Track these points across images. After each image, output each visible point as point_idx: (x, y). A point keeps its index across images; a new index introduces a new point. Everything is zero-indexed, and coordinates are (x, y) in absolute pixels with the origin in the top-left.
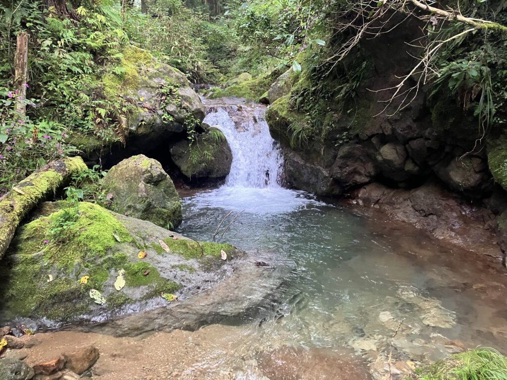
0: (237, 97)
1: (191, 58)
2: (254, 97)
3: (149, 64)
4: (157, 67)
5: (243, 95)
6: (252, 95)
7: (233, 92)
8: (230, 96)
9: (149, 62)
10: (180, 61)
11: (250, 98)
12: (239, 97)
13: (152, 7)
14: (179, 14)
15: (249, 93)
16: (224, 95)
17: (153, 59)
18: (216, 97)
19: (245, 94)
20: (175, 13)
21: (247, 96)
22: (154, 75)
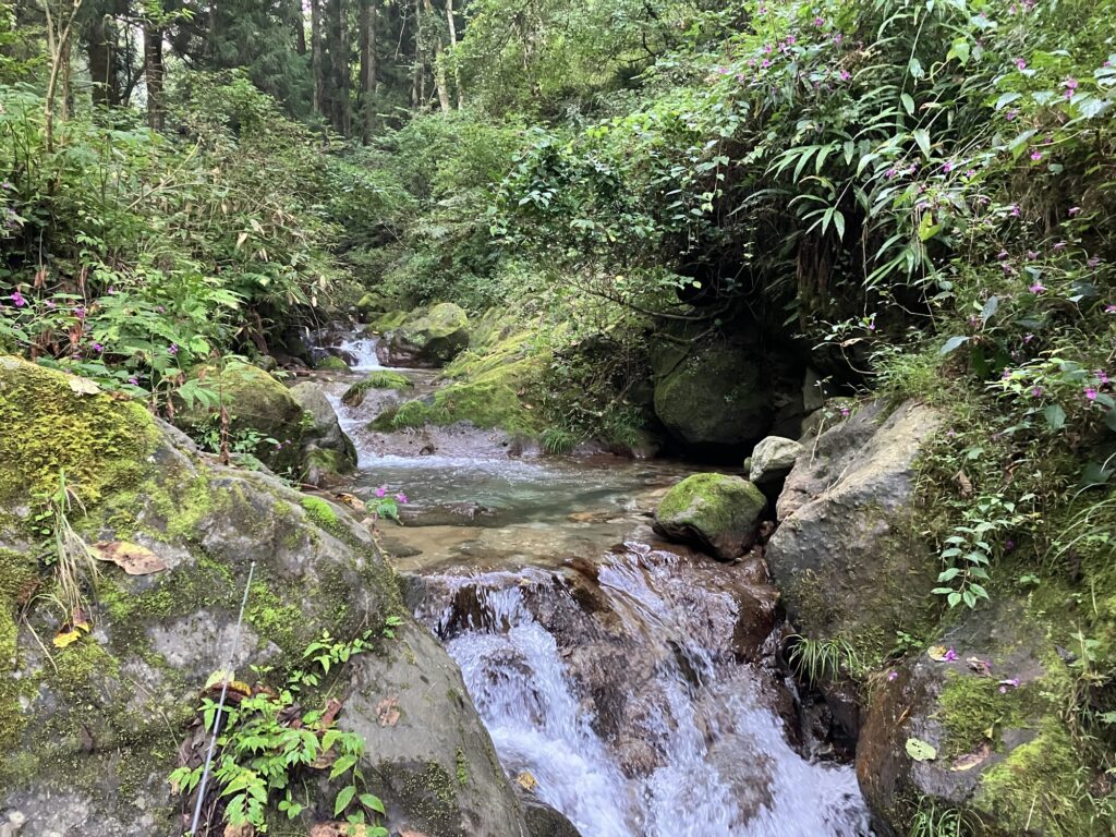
0: (477, 426)
1: (299, 268)
2: (537, 427)
3: (126, 497)
4: (189, 518)
5: (498, 420)
6: (530, 419)
7: (463, 407)
8: (452, 421)
9: (129, 481)
10: (264, 281)
11: (524, 431)
12: (483, 425)
13: (178, 108)
14: (263, 134)
15: (519, 413)
16: (432, 419)
17: (161, 452)
18: (402, 425)
19: (504, 415)
20: (248, 131)
21: (511, 421)
22: (165, 599)
